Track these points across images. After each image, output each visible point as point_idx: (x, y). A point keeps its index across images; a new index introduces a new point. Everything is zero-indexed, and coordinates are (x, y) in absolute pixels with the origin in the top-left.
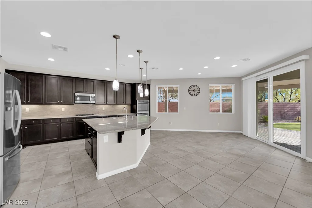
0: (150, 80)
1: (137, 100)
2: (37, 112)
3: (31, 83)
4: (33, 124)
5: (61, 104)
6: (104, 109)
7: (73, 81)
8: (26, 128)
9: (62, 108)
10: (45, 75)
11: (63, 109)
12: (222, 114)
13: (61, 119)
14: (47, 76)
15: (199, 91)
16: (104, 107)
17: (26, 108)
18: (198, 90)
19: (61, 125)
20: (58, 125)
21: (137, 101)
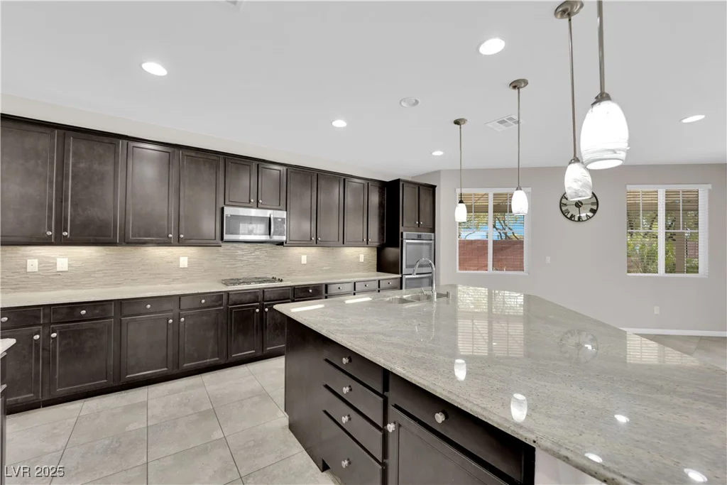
0: (437, 173)
1: (404, 233)
2: (94, 272)
3: (74, 165)
4: (82, 319)
5: (180, 243)
6: (304, 260)
7: (217, 167)
8: (54, 335)
9: (178, 259)
10: (125, 142)
11: (184, 262)
12: (666, 277)
13: (180, 297)
14: (132, 144)
15: (595, 207)
16: (304, 254)
17: (55, 259)
18: (592, 204)
19: (183, 319)
20: (171, 321)
21: (404, 237)
